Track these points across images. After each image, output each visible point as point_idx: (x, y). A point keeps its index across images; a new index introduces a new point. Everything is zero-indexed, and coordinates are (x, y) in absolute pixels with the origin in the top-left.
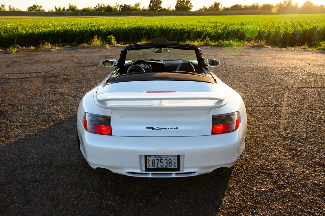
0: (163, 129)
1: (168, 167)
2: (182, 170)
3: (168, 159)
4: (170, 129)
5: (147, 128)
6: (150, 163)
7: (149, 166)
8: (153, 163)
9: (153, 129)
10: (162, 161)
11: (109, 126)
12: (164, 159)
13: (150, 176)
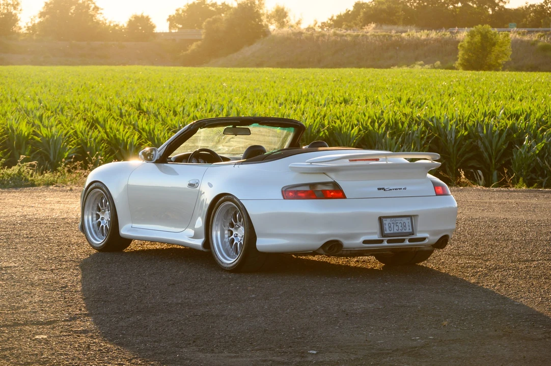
0: (394, 189)
1: (404, 231)
2: (416, 235)
3: (402, 222)
4: (400, 189)
5: (379, 189)
6: (386, 227)
7: (386, 230)
8: (389, 227)
9: (384, 190)
10: (397, 224)
11: (339, 189)
12: (399, 222)
13: (385, 244)
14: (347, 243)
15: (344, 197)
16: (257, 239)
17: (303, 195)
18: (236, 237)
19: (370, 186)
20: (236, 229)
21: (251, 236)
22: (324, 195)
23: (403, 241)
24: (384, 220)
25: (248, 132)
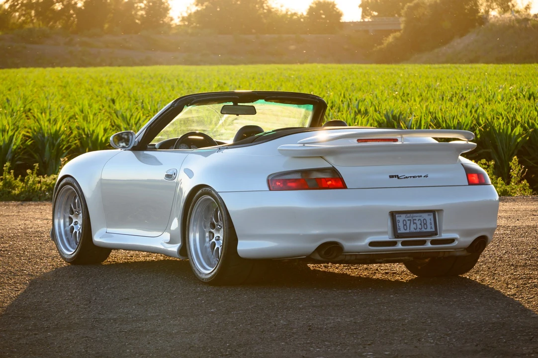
0: (411, 177)
1: (424, 230)
2: (441, 235)
3: (422, 219)
4: (419, 177)
5: (391, 177)
6: (400, 225)
7: (400, 229)
8: (404, 225)
9: (398, 178)
10: (415, 221)
11: (338, 176)
12: (417, 218)
13: (399, 246)
14: (348, 245)
15: (344, 187)
16: (239, 241)
17: (293, 185)
18: (217, 240)
19: (380, 172)
20: (218, 230)
21: (232, 238)
22: (320, 185)
23: (424, 242)
24: (397, 215)
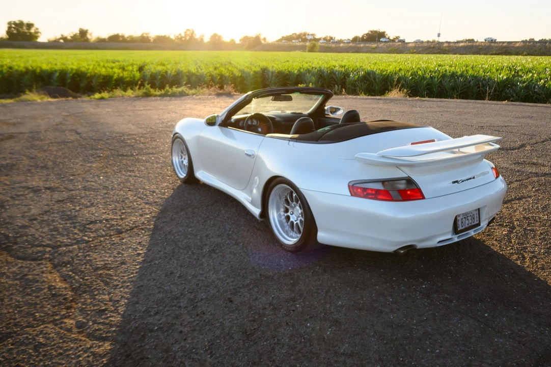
0: (465, 181)
1: (473, 224)
2: (482, 224)
3: (472, 215)
4: (470, 179)
5: (454, 182)
6: (459, 224)
7: (459, 227)
8: (462, 223)
9: (458, 183)
10: (468, 218)
11: (415, 187)
12: (469, 215)
13: (456, 240)
15: (423, 198)
16: (319, 232)
18: (292, 214)
20: (292, 207)
24: (458, 218)
25: (290, 99)
